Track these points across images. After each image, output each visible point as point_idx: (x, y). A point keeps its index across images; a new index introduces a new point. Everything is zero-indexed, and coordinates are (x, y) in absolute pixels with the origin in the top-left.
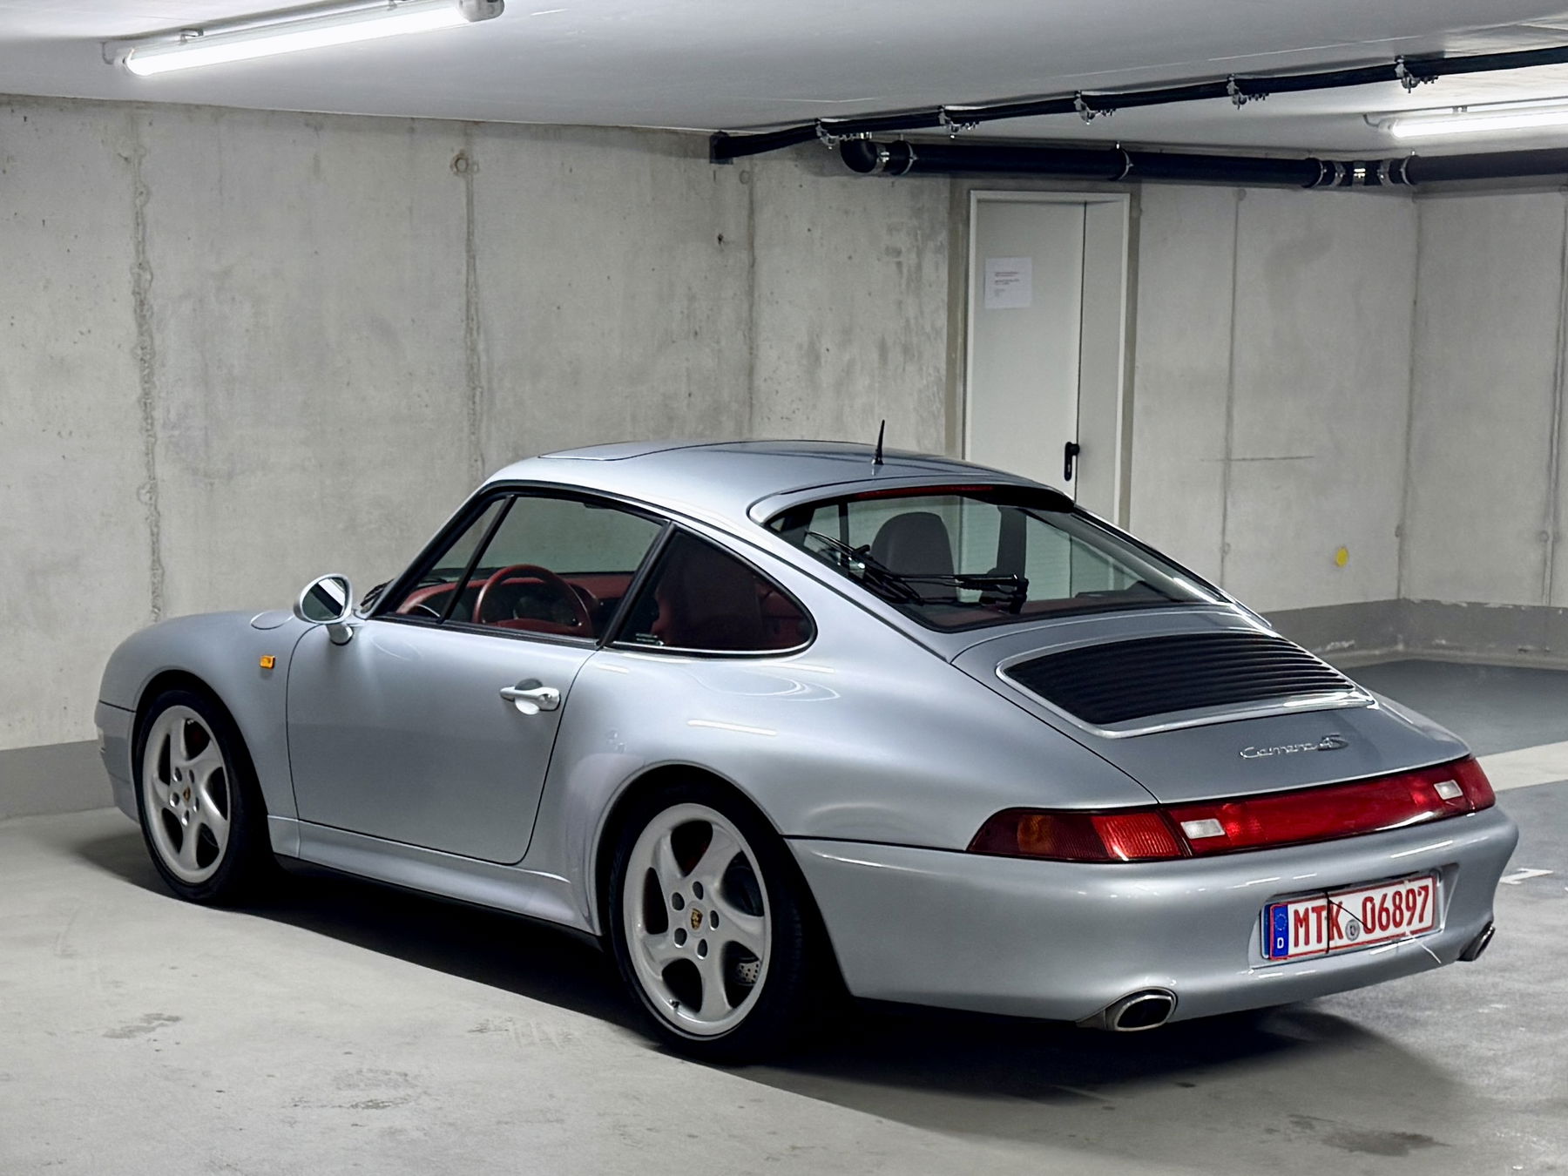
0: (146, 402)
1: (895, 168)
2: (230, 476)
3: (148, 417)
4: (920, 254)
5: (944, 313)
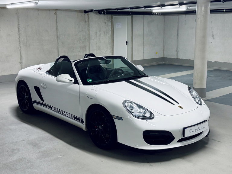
0: (19, 39)
1: (104, 14)
2: (29, 46)
3: (20, 40)
4: (108, 22)
5: (111, 29)
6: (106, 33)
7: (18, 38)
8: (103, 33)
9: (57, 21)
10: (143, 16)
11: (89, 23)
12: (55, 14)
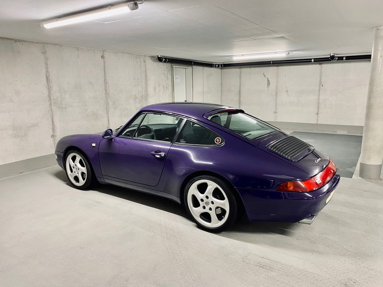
3: (50, 98)
4: (168, 74)
5: (171, 83)
6: (165, 88)
7: (48, 94)
8: (163, 88)
9: (104, 68)
10: (202, 67)
11: (146, 74)
12: (102, 57)
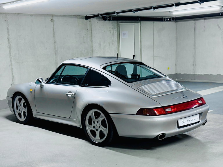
3: (10, 55)
4: (113, 31)
5: (117, 39)
6: (111, 44)
7: (9, 52)
8: (108, 44)
